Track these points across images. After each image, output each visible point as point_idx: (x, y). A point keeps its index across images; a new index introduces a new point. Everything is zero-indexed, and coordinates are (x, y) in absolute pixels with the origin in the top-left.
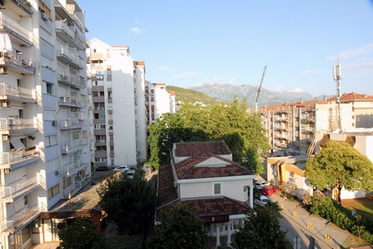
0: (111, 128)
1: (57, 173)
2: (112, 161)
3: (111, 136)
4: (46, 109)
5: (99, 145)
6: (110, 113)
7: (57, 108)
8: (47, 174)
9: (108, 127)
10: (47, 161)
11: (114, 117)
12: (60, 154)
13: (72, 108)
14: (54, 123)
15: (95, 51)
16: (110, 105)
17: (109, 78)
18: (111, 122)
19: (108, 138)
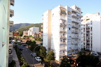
0: (91, 39)
1: (70, 48)
2: (92, 49)
3: (92, 41)
4: (68, 33)
5: (87, 43)
6: (91, 34)
7: (71, 33)
8: (67, 48)
9: (90, 38)
10: (68, 45)
11: (93, 36)
12: (71, 44)
13: (75, 33)
14: (70, 37)
15: (87, 17)
16: (91, 32)
17: (91, 24)
18: (91, 37)
19: (90, 42)
